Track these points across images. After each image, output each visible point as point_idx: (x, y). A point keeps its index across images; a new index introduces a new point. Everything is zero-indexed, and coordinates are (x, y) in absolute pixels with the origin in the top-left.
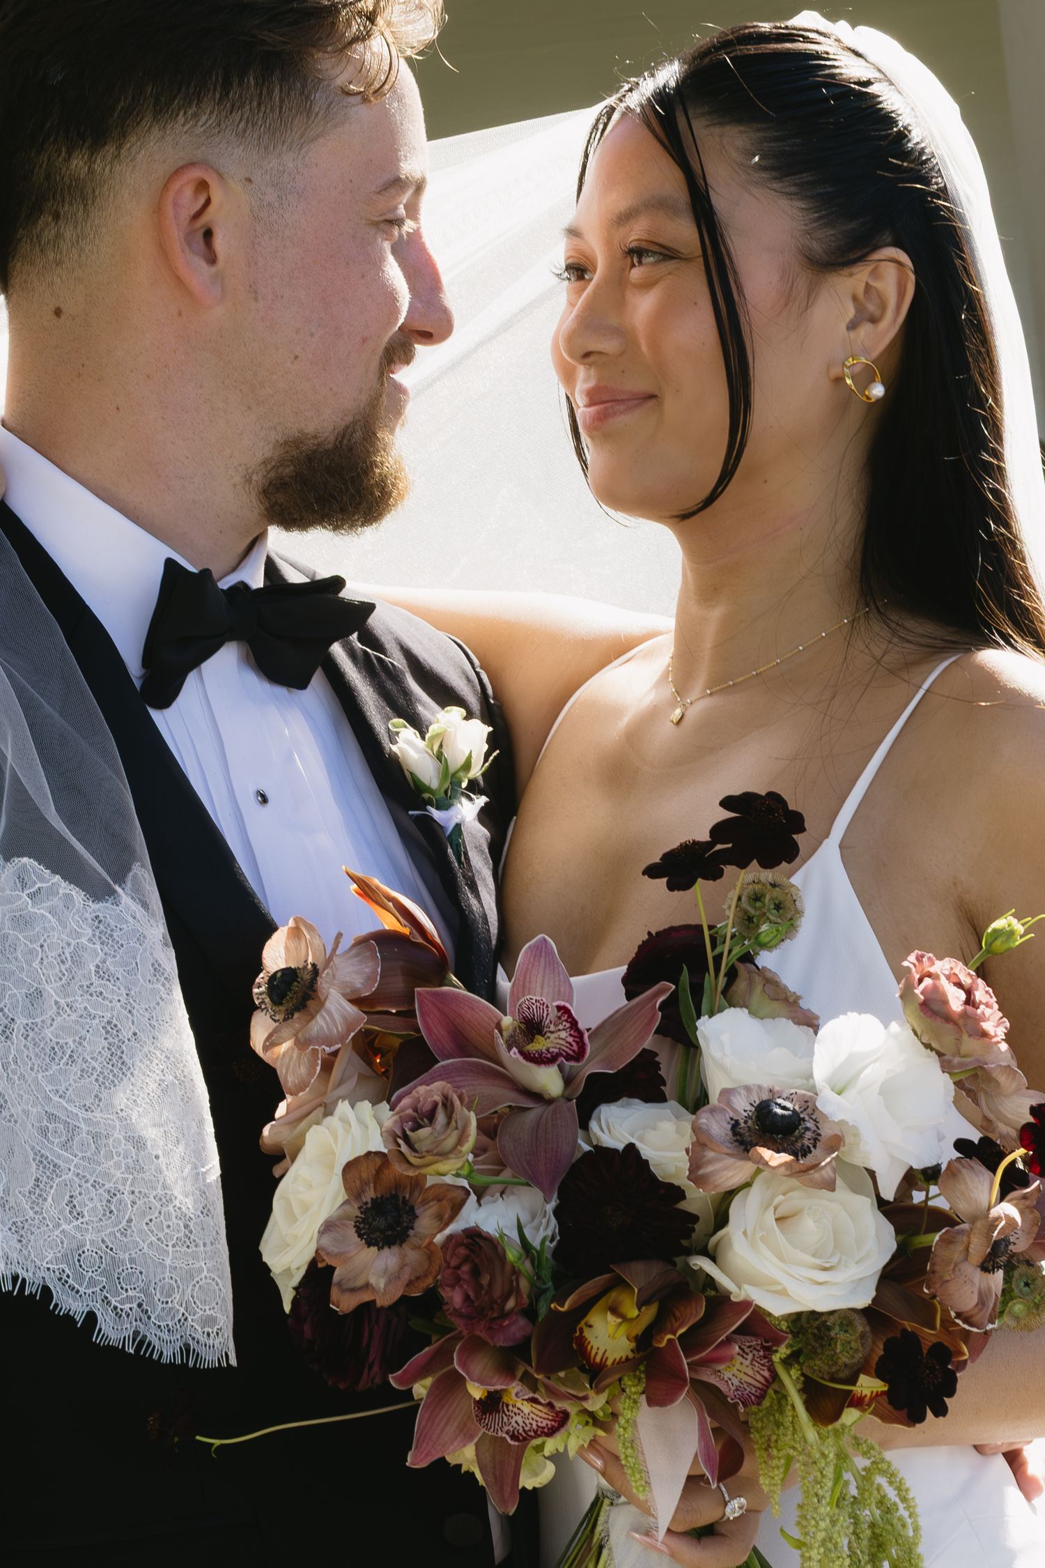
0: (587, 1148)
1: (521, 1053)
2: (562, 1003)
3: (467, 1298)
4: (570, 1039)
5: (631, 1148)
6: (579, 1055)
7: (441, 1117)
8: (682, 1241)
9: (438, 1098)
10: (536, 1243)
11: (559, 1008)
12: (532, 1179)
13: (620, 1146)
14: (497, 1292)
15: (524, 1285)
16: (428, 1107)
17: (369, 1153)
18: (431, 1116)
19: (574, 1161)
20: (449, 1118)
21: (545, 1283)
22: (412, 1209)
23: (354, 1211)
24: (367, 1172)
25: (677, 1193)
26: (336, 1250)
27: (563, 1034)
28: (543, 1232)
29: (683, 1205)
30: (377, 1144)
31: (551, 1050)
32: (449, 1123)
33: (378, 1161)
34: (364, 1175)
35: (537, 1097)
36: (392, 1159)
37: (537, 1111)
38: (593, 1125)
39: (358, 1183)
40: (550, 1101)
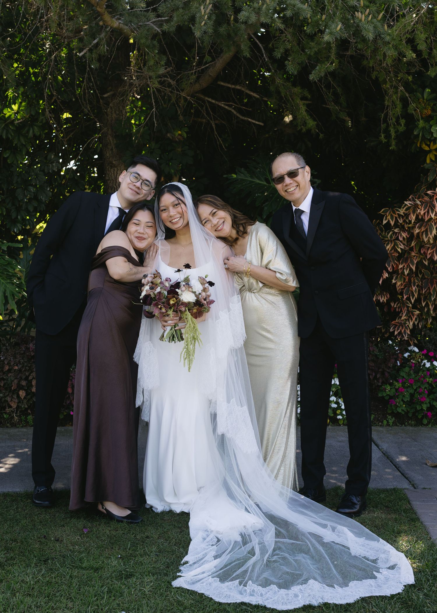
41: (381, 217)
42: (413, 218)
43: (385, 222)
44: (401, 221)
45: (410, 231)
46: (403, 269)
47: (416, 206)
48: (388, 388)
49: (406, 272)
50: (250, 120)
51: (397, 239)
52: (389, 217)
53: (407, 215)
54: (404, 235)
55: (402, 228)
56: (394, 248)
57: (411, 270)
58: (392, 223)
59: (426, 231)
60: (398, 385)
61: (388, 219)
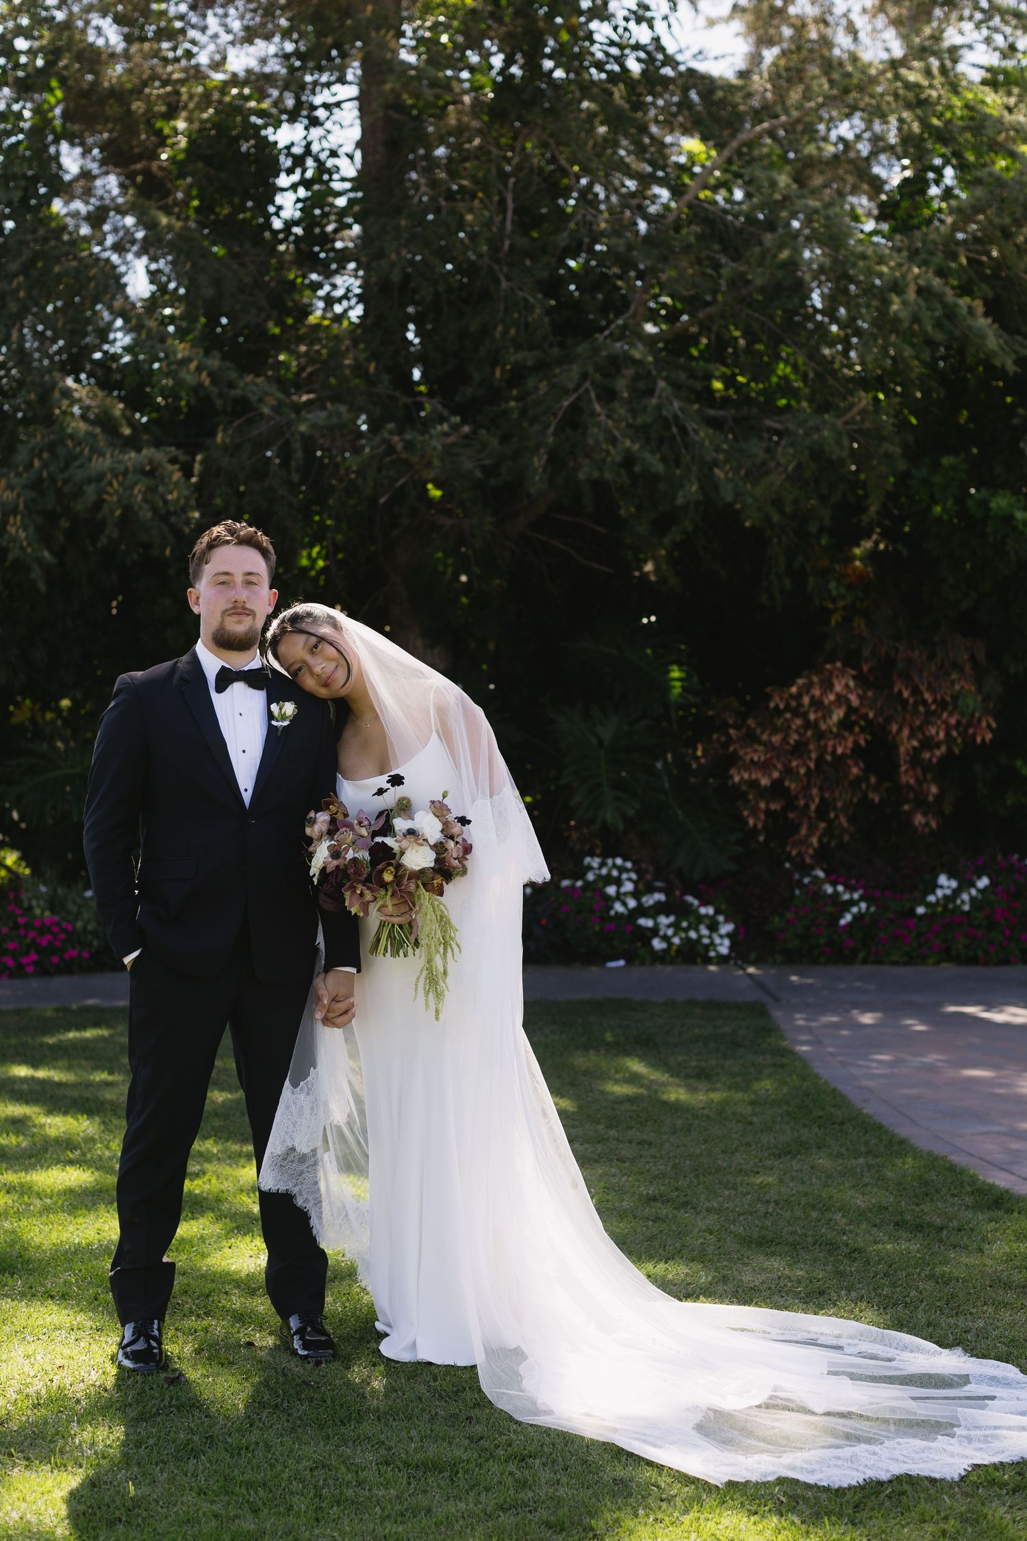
41: (768, 698)
42: (806, 700)
43: (772, 705)
44: (794, 704)
45: (805, 716)
46: (797, 767)
47: (810, 686)
48: (777, 919)
49: (802, 771)
50: (596, 566)
51: (789, 727)
52: (777, 699)
53: (799, 696)
54: (799, 722)
55: (796, 712)
56: (785, 740)
57: (808, 768)
58: (782, 706)
59: (824, 718)
60: (789, 915)
61: (777, 702)
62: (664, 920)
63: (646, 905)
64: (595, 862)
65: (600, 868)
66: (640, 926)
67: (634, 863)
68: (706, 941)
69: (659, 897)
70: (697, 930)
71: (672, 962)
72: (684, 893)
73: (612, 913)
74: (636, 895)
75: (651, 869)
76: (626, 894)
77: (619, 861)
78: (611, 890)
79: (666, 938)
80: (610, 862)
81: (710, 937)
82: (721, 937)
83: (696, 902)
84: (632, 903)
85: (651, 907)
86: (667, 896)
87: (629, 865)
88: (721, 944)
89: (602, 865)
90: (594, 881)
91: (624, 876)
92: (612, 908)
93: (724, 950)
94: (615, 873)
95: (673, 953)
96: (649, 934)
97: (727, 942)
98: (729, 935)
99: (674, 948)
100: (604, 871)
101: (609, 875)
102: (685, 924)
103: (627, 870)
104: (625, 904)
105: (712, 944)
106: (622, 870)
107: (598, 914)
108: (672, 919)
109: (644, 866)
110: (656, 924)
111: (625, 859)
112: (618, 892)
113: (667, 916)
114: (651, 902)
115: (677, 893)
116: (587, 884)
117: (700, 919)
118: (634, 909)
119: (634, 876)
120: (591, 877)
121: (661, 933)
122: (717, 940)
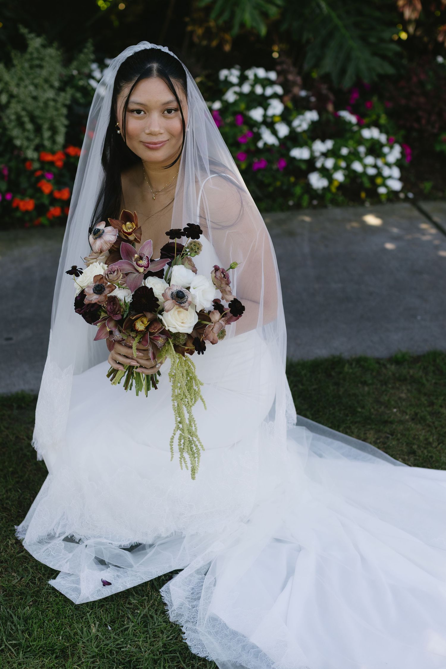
0: (144, 285)
1: (136, 263)
2: (148, 256)
3: (111, 308)
4: (147, 264)
5: (151, 289)
6: (148, 267)
7: (116, 273)
8: (155, 309)
9: (116, 269)
10: (127, 302)
11: (147, 257)
12: (130, 289)
13: (149, 287)
14: (117, 309)
15: (122, 310)
16: (114, 270)
17: (100, 274)
18: (114, 272)
19: (140, 286)
20: (117, 273)
21: (127, 310)
22: (105, 288)
23: (94, 285)
24: (99, 278)
25: (157, 299)
26: (88, 292)
27: (146, 262)
28: (129, 300)
29: (158, 302)
30: (102, 272)
31: (142, 264)
32: (117, 275)
33: (101, 277)
34: (98, 279)
35: (138, 271)
36: (104, 278)
37: (137, 274)
38: (146, 280)
39: (96, 280)
40: (140, 273)
62: (320, 147)
63: (299, 130)
64: (233, 75)
65: (240, 84)
66: (294, 159)
67: (279, 74)
68: (372, 171)
69: (312, 116)
70: (360, 160)
71: (335, 203)
72: (339, 107)
73: (260, 144)
74: (286, 117)
75: (299, 80)
76: (274, 116)
77: (261, 73)
78: (257, 114)
79: (325, 173)
80: (250, 74)
81: (375, 166)
82: (389, 165)
83: (353, 119)
84: (283, 130)
85: (304, 132)
86: (320, 114)
87: (273, 76)
88: (390, 177)
89: (243, 79)
90: (235, 103)
91: (269, 91)
92: (258, 137)
93: (396, 185)
94: (259, 90)
95: (334, 189)
96: (304, 167)
97: (396, 172)
98: (399, 164)
99: (336, 184)
100: (246, 88)
101: (252, 92)
102: (344, 151)
103: (271, 83)
104: (274, 133)
105: (379, 174)
106: (266, 83)
107: (244, 148)
108: (329, 144)
109: (291, 77)
110: (312, 152)
111: (267, 69)
112: (265, 116)
113: (323, 141)
114: (305, 126)
115: (330, 107)
116: (226, 105)
117: (361, 141)
118: (286, 138)
119: (279, 90)
120: (230, 97)
121: (319, 165)
122: (386, 172)
